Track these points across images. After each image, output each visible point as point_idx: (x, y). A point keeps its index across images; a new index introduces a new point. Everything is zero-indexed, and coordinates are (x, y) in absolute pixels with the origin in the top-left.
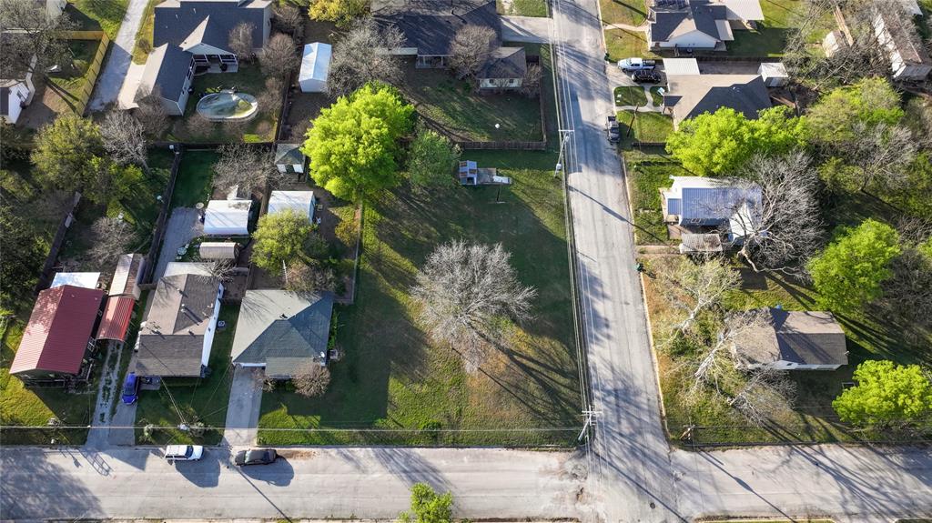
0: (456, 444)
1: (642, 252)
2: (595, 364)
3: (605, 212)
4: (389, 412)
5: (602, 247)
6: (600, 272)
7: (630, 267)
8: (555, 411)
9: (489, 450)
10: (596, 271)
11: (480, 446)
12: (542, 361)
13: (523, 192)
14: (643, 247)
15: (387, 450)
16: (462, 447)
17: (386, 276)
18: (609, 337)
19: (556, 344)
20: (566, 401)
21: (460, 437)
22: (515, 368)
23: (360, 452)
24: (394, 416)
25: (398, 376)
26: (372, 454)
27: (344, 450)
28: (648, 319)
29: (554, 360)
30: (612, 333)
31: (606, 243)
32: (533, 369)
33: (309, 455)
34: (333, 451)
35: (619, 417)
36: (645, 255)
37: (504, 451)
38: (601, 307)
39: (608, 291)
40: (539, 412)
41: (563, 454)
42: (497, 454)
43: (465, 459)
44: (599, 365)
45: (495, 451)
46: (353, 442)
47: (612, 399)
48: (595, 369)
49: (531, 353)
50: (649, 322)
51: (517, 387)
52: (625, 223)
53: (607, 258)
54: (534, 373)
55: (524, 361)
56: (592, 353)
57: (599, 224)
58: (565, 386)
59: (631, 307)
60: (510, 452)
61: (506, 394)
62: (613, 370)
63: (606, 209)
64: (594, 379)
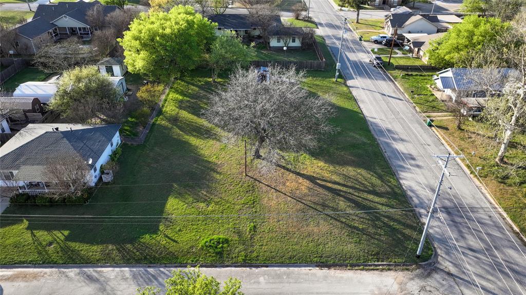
0: (248, 263)
1: (428, 117)
2: (410, 187)
3: (384, 96)
4: (161, 227)
5: (389, 113)
9: (296, 269)
10: (387, 126)
11: (282, 265)
14: (427, 114)
15: (151, 270)
16: (257, 267)
19: (363, 172)
21: (255, 254)
22: (318, 190)
23: (109, 272)
24: (169, 232)
25: (180, 195)
26: (128, 275)
27: (90, 271)
28: (453, 153)
29: (363, 184)
30: (420, 164)
31: (391, 111)
33: (35, 277)
34: (72, 272)
37: (316, 270)
38: (400, 147)
41: (401, 273)
42: (307, 274)
45: (304, 270)
47: (443, 216)
49: (335, 178)
51: (324, 206)
52: (404, 102)
53: (396, 119)
54: (342, 193)
55: (330, 185)
56: (404, 179)
57: (381, 102)
59: (433, 147)
60: (325, 271)
64: (414, 199)
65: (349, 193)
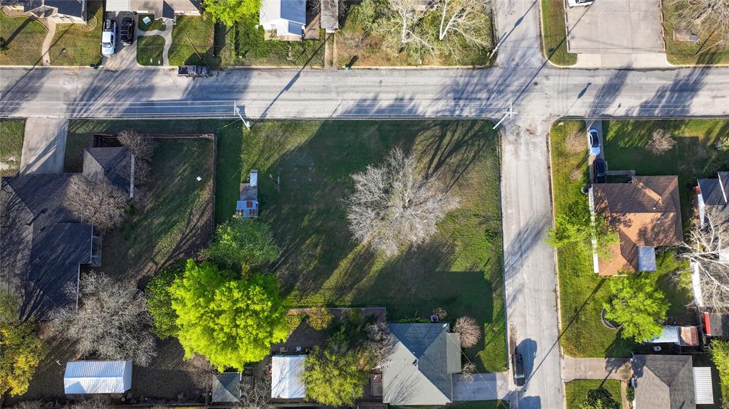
0: (500, 218)
1: (331, 63)
2: (433, 112)
3: (290, 89)
4: (478, 270)
5: (326, 96)
6: (352, 100)
7: (347, 75)
8: (473, 145)
9: (502, 194)
10: (350, 104)
11: (500, 200)
12: (433, 152)
13: (267, 159)
14: (326, 62)
15: (506, 270)
16: (502, 214)
17: (357, 281)
18: (411, 99)
19: (419, 139)
20: (464, 136)
21: (495, 215)
22: (439, 173)
23: (509, 290)
24: (482, 265)
25: (448, 265)
26: (510, 281)
27: (508, 302)
28: (394, 67)
29: (432, 143)
30: (408, 97)
31: (323, 92)
32: (440, 159)
33: (512, 329)
34: (509, 311)
35: (475, 99)
36: (334, 62)
37: (503, 183)
38: (385, 101)
39: (371, 96)
40: (474, 157)
41: (503, 141)
42: (506, 189)
43: (510, 212)
44: (434, 109)
45: (503, 190)
46: (502, 296)
47: (462, 103)
48: (438, 112)
49: (426, 160)
50: (396, 67)
51: (455, 172)
52: (302, 74)
53: (338, 93)
54: (443, 158)
55: (433, 166)
56: (425, 113)
57: (304, 96)
58: (453, 136)
59: (385, 79)
60: (503, 179)
61: (461, 181)
62: (438, 99)
63: (287, 88)
64: (446, 114)
65: (442, 154)
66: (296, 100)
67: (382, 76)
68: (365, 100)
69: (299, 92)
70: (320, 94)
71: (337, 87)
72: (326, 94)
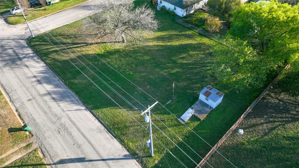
1: (29, 146)
2: (39, 64)
6: (59, 106)
7: (36, 125)
8: (51, 40)
10: (63, 104)
12: (70, 50)
14: (30, 151)
17: (177, 35)
18: (35, 77)
19: (66, 58)
20: (48, 44)
32: (72, 45)
35: (15, 53)
39: (47, 98)
40: (60, 36)
43: (82, 16)
45: (71, 22)
55: (79, 45)
57: (80, 140)
58: (51, 48)
60: (65, 25)
61: (80, 33)
65: (68, 46)
66: (90, 143)
67: (23, 103)
68: (53, 99)
69: (79, 146)
70: (70, 130)
71: (54, 123)
72: (67, 125)
